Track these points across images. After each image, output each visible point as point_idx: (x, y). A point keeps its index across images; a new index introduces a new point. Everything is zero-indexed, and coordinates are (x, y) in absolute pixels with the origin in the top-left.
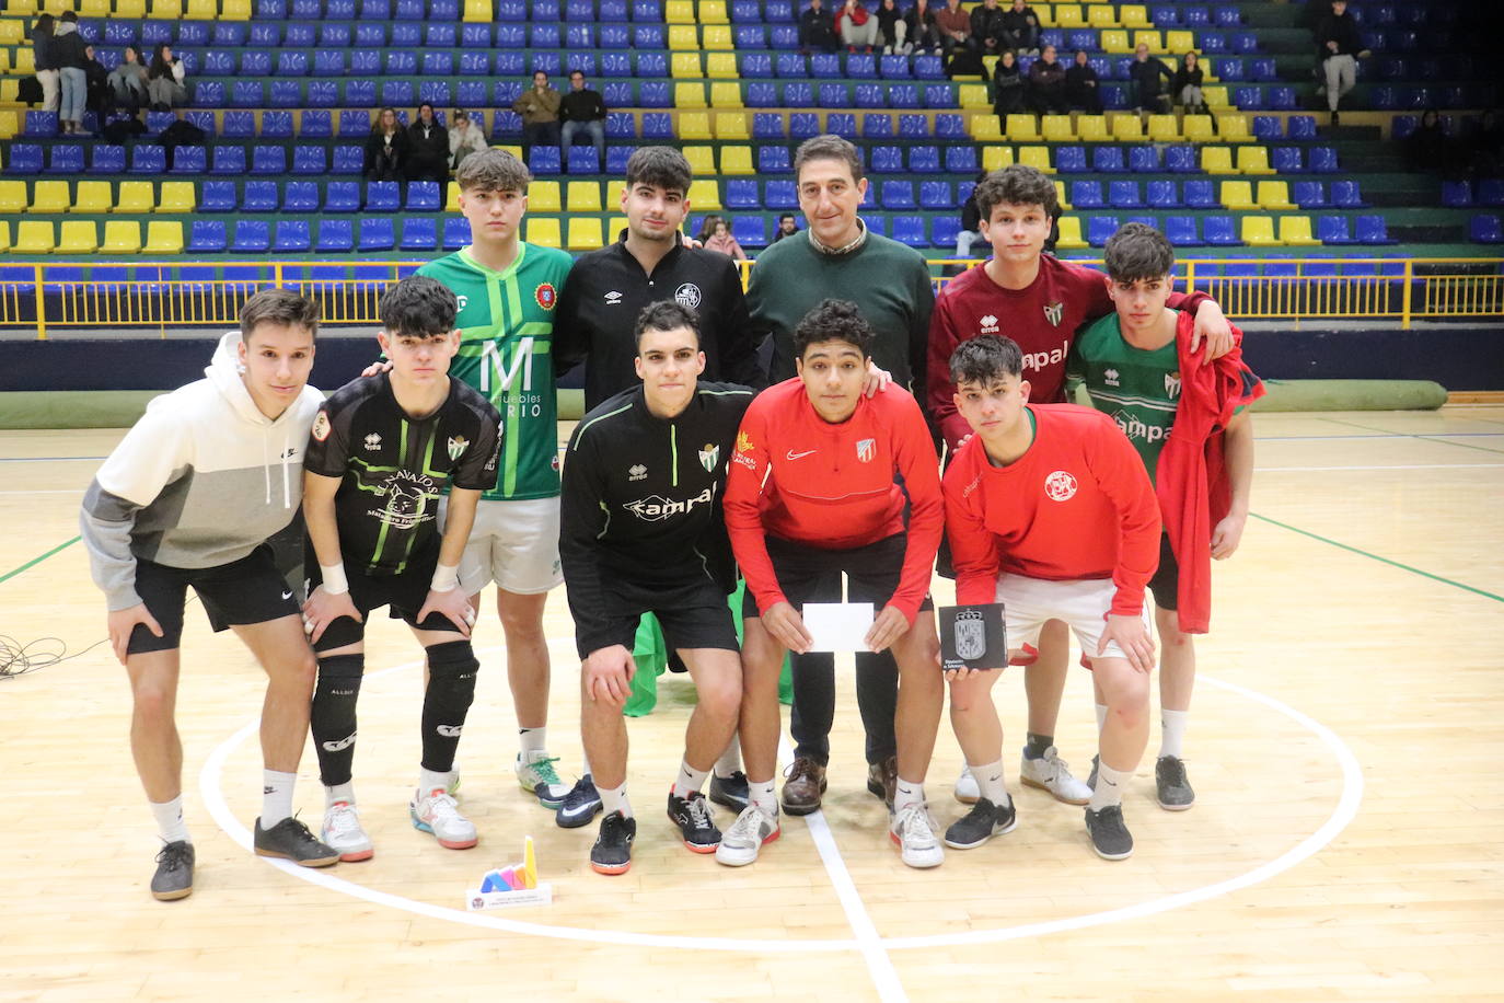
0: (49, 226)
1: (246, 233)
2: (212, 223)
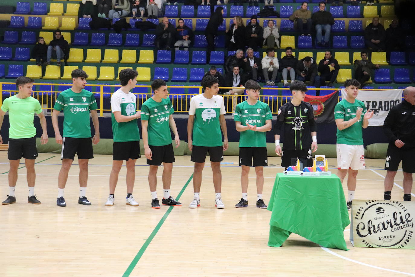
0: (95, 68)
1: (177, 73)
2: (165, 68)
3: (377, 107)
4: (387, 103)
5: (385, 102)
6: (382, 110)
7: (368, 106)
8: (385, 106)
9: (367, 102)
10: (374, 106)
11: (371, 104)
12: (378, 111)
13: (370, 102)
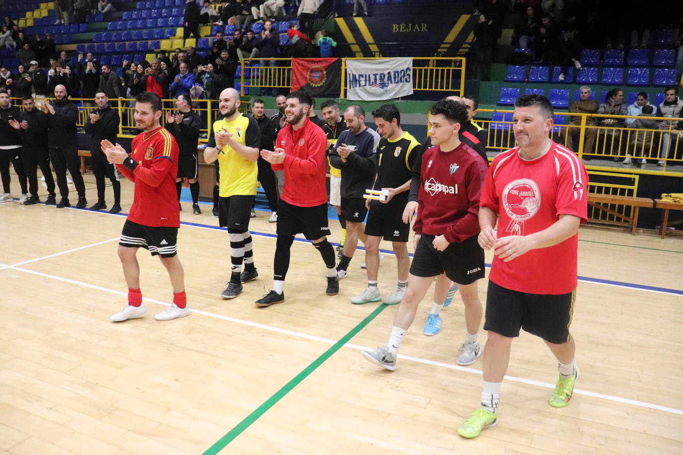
3: (386, 80)
4: (397, 74)
5: (395, 72)
6: (391, 83)
7: (376, 79)
8: (395, 78)
9: (373, 75)
10: (381, 79)
11: (378, 77)
12: (387, 84)
13: (378, 74)
